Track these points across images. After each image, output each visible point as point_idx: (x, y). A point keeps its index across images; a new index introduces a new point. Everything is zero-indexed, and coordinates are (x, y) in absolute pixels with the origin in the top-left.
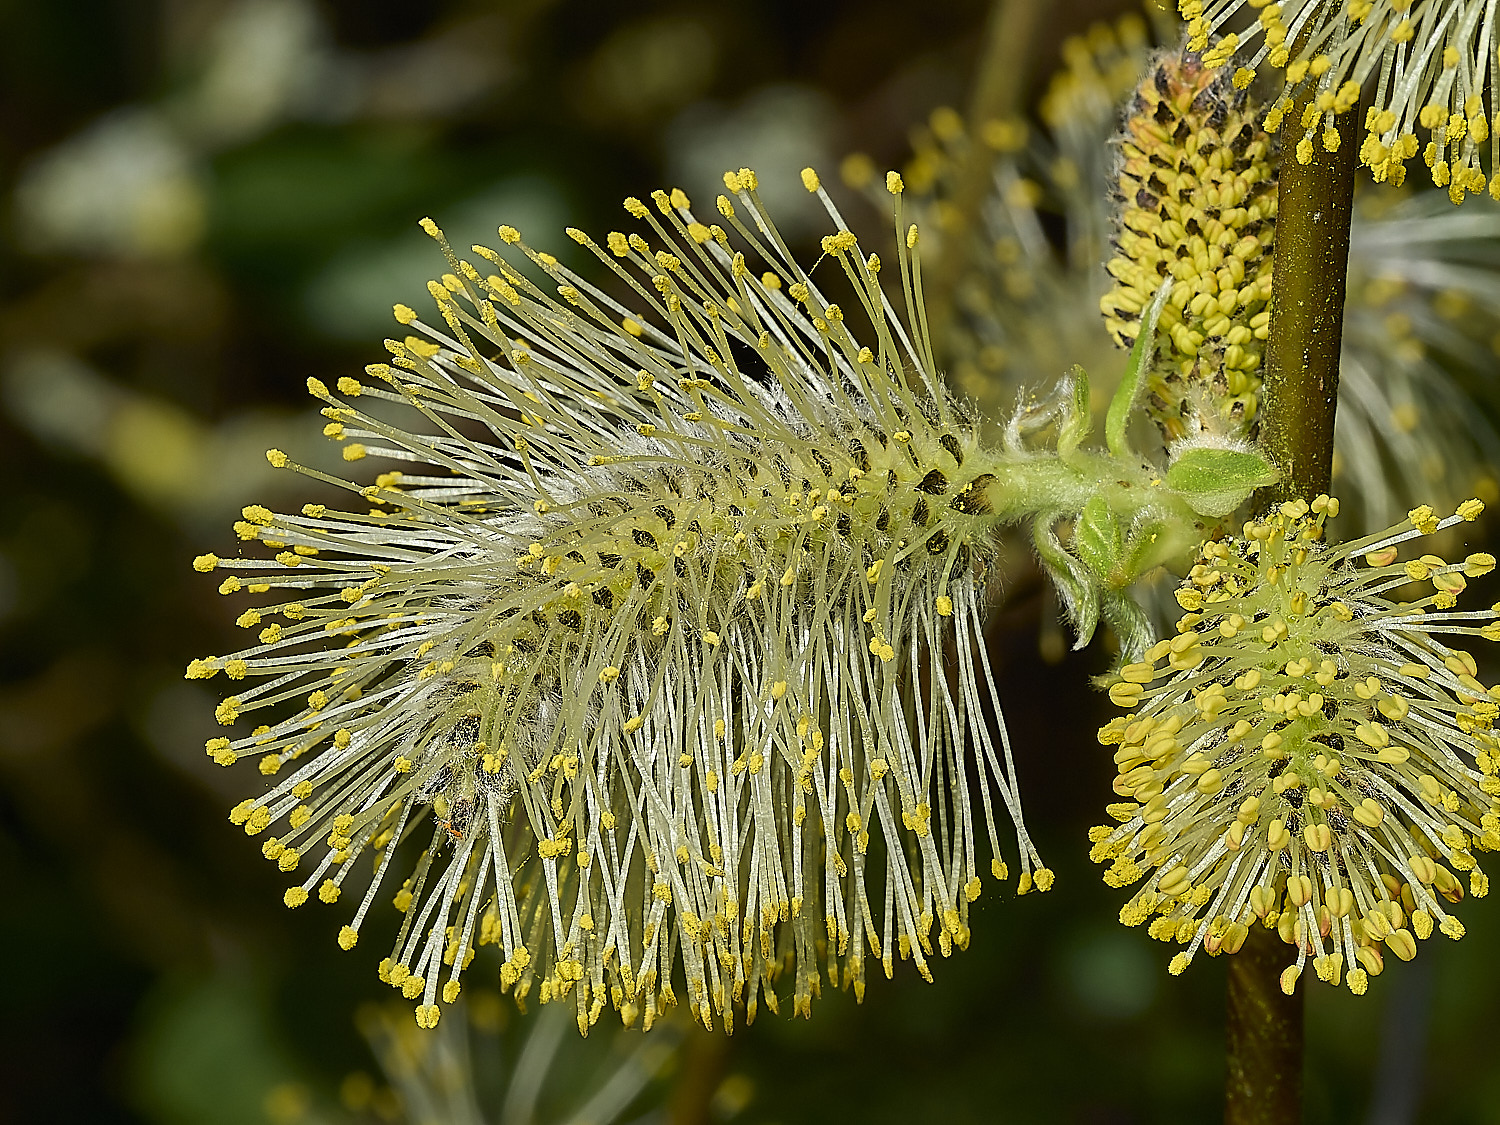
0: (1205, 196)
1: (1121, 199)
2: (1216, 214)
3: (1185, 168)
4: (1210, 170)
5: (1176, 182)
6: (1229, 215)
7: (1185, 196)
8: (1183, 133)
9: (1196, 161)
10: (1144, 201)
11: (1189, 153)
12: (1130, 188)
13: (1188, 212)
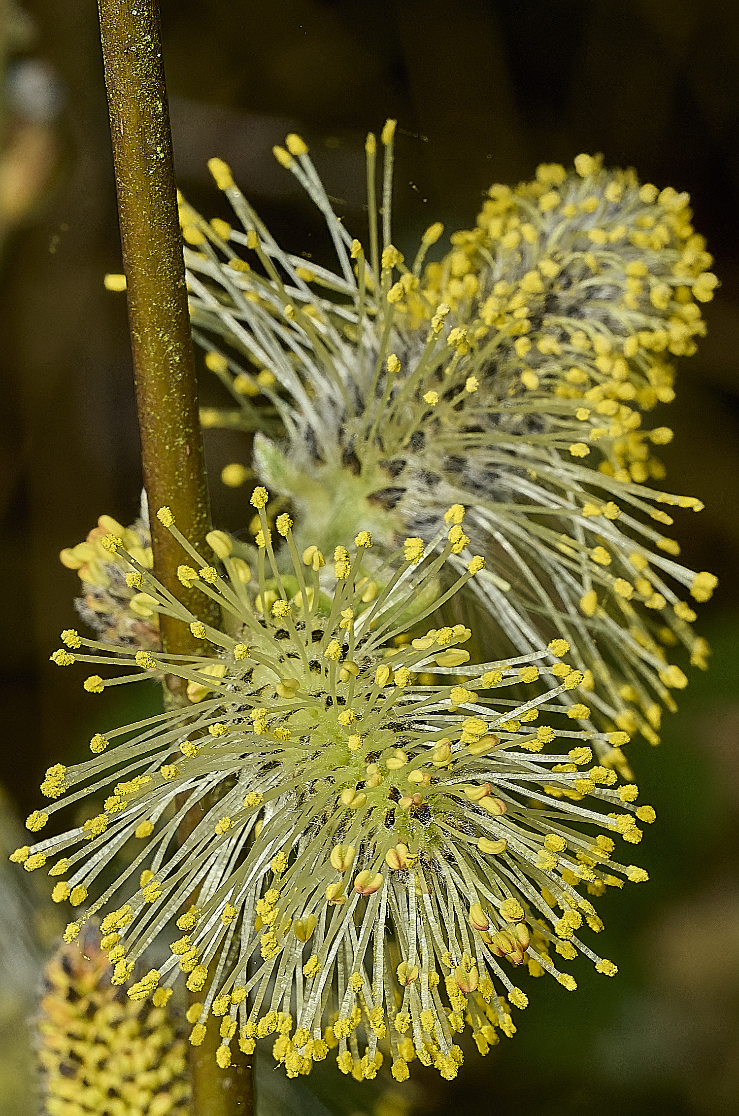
0: (119, 1066)
1: (43, 1070)
2: (130, 1079)
3: (99, 1041)
4: (120, 1040)
5: (93, 1055)
6: (145, 1079)
7: (102, 1065)
8: (91, 1012)
9: (107, 1034)
10: (67, 1072)
11: (99, 1027)
12: (51, 1061)
13: (109, 1080)
